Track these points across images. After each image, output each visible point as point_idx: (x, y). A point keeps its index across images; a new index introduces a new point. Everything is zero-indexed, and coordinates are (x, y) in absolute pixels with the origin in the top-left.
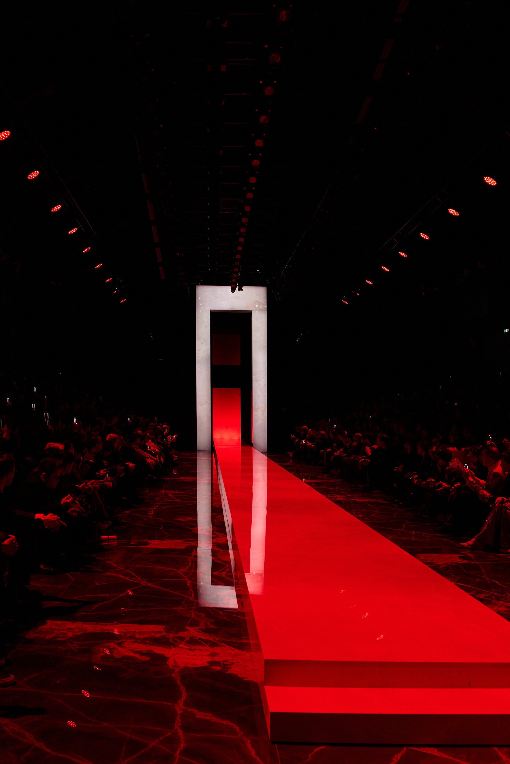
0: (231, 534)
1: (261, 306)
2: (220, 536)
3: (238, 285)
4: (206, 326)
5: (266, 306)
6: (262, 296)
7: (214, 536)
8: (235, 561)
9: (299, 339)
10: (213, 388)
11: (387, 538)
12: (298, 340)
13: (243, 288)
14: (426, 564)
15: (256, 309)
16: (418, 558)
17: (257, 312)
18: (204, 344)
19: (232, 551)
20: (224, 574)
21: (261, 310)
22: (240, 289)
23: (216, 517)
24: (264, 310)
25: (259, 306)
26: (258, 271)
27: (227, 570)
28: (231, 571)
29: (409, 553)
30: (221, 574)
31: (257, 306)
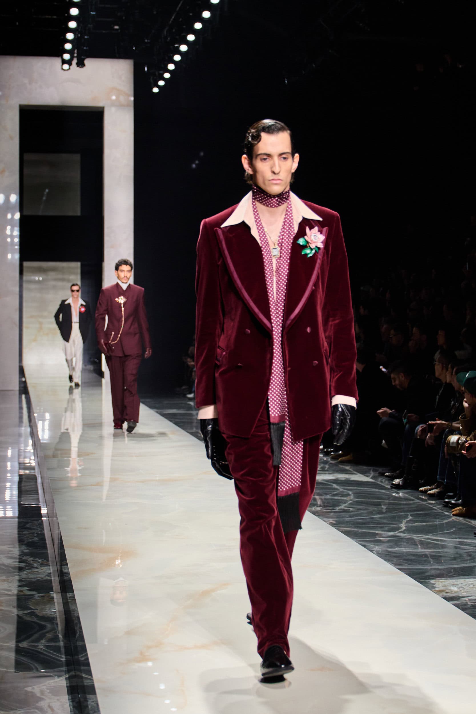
0: (57, 559)
1: (122, 99)
2: (35, 565)
3: (75, 55)
4: (11, 138)
5: (132, 99)
6: (123, 78)
7: (23, 565)
8: (65, 614)
9: (197, 162)
10: (26, 264)
11: (371, 551)
12: (196, 164)
13: (87, 62)
14: (448, 599)
15: (113, 104)
16: (432, 588)
17: (113, 109)
18: (7, 173)
19: (60, 594)
20: (42, 645)
21: (121, 106)
22: (81, 64)
23: (27, 526)
24: (128, 106)
25: (117, 98)
26: (116, 27)
27: (49, 636)
28: (55, 639)
29: (416, 579)
30: (36, 644)
31: (114, 98)
